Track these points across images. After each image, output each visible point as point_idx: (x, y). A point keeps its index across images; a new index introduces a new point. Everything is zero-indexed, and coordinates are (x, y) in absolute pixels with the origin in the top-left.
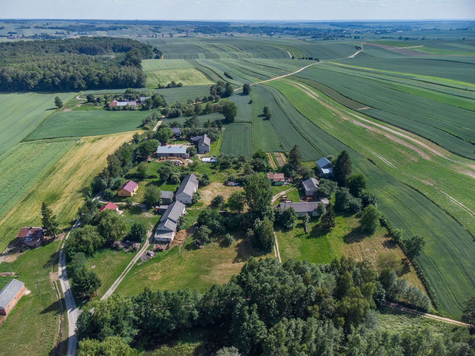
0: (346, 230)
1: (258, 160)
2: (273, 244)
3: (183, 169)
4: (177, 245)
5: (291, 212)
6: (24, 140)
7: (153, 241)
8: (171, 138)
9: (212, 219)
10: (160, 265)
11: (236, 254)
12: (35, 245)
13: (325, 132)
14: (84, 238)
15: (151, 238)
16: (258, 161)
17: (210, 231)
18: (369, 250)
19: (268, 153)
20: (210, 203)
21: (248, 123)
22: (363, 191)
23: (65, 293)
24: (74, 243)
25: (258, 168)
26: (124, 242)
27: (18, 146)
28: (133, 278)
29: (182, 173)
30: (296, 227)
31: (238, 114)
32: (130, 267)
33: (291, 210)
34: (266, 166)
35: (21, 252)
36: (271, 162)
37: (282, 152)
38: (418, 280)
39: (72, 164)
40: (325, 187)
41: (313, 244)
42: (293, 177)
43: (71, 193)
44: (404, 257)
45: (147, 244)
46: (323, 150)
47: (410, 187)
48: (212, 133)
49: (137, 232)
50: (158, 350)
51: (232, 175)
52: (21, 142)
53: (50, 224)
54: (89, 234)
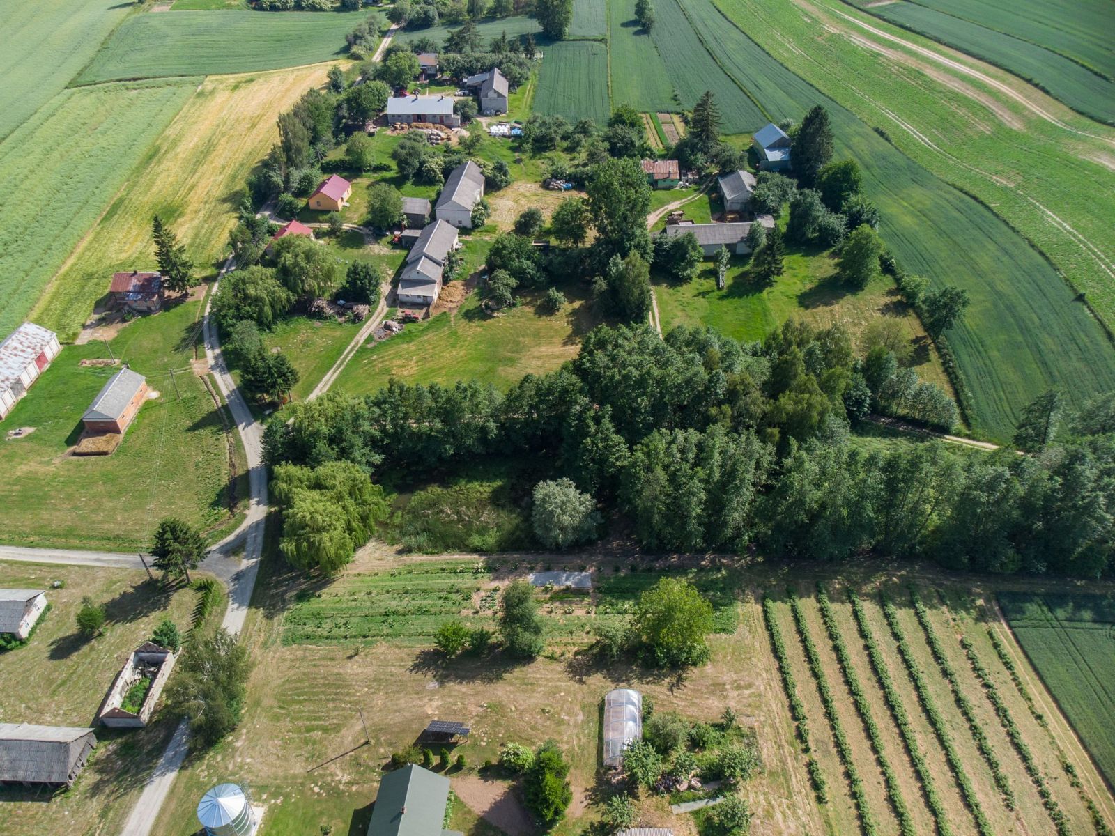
0: (807, 282)
1: (619, 128)
2: (648, 309)
3: (448, 151)
4: (447, 310)
5: (689, 242)
6: (73, 84)
7: (394, 300)
8: (416, 78)
9: (518, 257)
10: (414, 348)
11: (569, 329)
12: (149, 308)
13: (782, 65)
14: (251, 291)
15: (389, 295)
16: (619, 131)
17: (513, 282)
18: (850, 320)
19: (643, 115)
20: (513, 227)
21: (597, 43)
22: (853, 199)
23: (228, 396)
24: (231, 301)
25: (620, 148)
26: (334, 301)
27: (62, 97)
28: (361, 371)
29: (447, 159)
30: (699, 277)
31: (573, 20)
32: (351, 350)
33: (690, 238)
34: (637, 143)
35: (124, 321)
36: (650, 135)
37: (677, 113)
38: (943, 378)
39: (196, 140)
40: (769, 190)
41: (732, 311)
42: (699, 170)
43: (206, 202)
44: (921, 333)
45: (383, 307)
46: (771, 107)
47: (961, 190)
48: (511, 65)
49: (361, 280)
50: (422, 493)
51: (560, 164)
52: (66, 88)
53: (174, 265)
54: (260, 283)
